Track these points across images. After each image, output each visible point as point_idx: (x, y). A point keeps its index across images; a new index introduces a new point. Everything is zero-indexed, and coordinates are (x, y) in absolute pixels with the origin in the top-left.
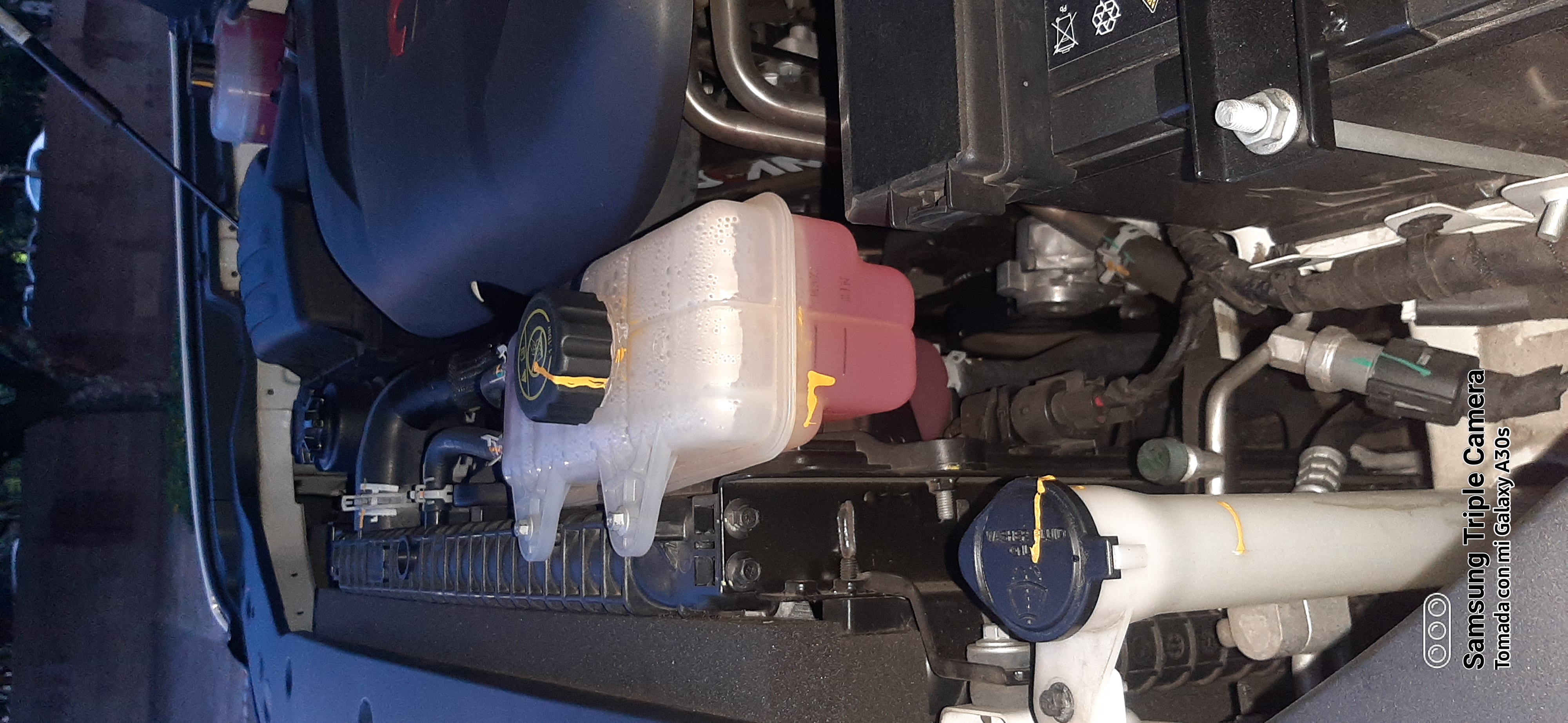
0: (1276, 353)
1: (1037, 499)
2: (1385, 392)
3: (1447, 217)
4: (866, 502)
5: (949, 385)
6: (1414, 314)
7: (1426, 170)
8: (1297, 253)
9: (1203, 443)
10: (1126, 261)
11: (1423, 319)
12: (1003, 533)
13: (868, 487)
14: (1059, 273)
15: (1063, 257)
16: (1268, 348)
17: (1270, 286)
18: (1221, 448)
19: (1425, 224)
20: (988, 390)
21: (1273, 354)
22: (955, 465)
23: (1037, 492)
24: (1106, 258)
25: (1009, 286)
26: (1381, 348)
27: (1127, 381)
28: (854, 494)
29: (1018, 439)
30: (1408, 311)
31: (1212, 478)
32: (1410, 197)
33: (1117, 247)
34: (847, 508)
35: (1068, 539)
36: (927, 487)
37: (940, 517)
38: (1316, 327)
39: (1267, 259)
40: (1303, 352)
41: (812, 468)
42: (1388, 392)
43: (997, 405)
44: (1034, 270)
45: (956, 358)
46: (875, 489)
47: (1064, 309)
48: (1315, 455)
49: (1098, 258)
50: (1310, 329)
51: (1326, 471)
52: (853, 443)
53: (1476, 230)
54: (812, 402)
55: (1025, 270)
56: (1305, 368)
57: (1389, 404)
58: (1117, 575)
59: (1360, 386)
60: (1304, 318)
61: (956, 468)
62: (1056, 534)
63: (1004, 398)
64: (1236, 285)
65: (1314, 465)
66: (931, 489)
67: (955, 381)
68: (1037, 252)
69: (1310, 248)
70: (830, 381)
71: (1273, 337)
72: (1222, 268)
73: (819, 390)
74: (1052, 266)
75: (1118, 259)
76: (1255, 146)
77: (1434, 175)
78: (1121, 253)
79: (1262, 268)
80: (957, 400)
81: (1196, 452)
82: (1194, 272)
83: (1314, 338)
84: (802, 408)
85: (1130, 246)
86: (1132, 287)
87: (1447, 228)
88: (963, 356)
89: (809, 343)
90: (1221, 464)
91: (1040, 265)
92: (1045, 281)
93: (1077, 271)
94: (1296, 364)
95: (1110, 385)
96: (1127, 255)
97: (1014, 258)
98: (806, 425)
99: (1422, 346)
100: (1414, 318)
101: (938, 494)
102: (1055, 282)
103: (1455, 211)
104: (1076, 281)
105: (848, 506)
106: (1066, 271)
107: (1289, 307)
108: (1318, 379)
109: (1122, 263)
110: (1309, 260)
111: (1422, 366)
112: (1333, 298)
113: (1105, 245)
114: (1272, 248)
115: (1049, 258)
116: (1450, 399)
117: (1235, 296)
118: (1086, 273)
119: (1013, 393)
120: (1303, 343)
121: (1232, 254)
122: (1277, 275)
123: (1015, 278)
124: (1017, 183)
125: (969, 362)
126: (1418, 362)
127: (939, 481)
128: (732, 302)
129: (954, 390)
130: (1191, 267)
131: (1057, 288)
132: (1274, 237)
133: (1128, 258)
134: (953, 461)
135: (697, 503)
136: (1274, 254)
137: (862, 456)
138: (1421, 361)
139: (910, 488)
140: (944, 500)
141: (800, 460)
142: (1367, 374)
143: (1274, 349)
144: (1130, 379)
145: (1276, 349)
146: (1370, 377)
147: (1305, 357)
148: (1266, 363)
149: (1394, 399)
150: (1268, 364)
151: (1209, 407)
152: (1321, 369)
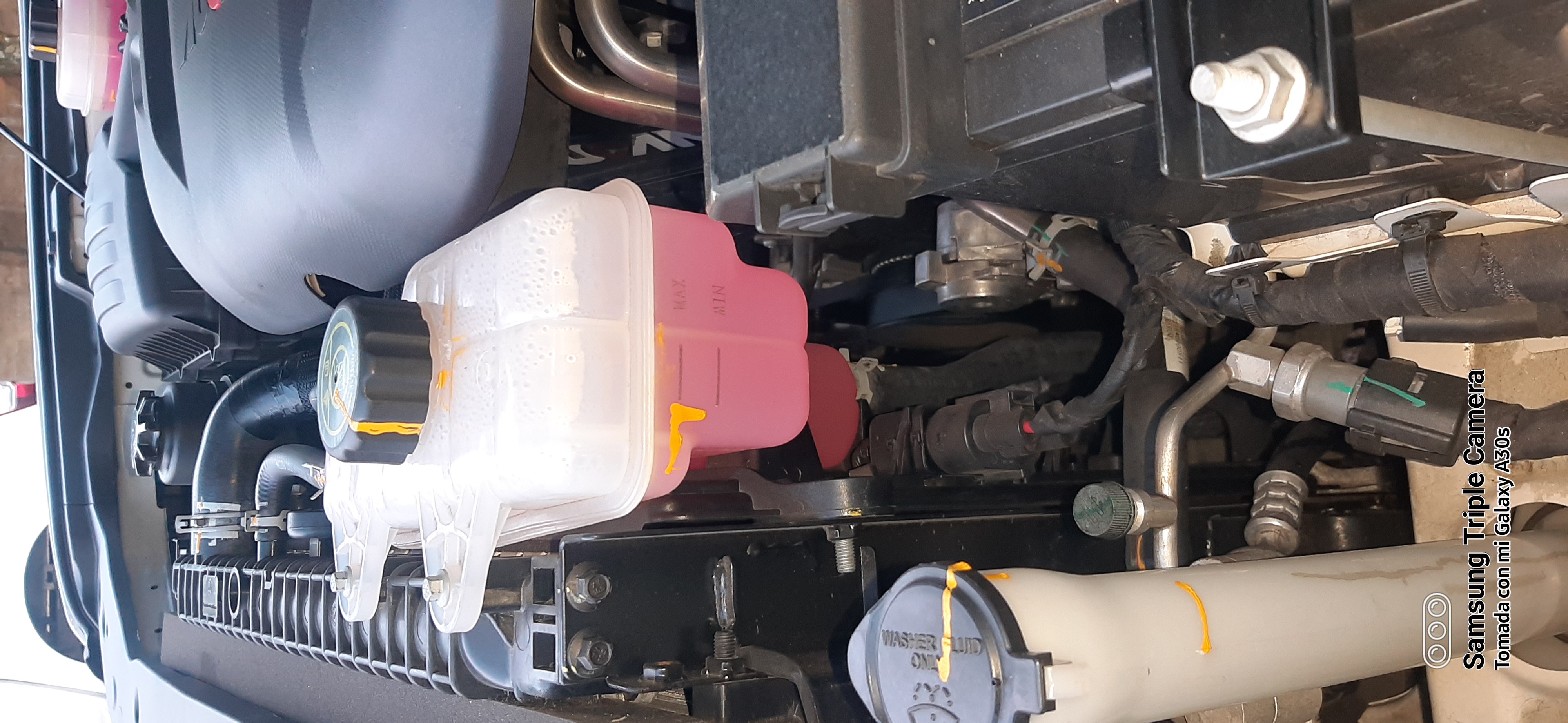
0: (1236, 373)
1: (947, 596)
2: (1369, 425)
3: (1451, 215)
4: (749, 556)
5: (858, 398)
6: (1401, 328)
7: (1429, 156)
8: (1264, 255)
9: (1150, 487)
10: (1059, 256)
11: (1408, 335)
13: (752, 539)
14: (983, 265)
15: (989, 248)
16: (1227, 368)
17: (1231, 294)
18: (1173, 491)
19: (1425, 222)
20: (900, 409)
21: (1234, 375)
22: (856, 510)
23: (946, 585)
24: (1036, 252)
25: (927, 279)
26: (1364, 370)
27: (1063, 405)
28: (734, 549)
29: (934, 468)
30: (1393, 327)
31: (1161, 528)
32: (1404, 190)
33: (1048, 239)
34: (725, 565)
36: (824, 535)
37: (840, 570)
38: (1284, 343)
39: (1230, 261)
40: (1269, 373)
41: (682, 518)
42: (1372, 425)
43: (910, 428)
44: (956, 262)
45: (868, 365)
46: (761, 542)
47: (989, 304)
48: (1272, 480)
49: (1027, 251)
50: (1276, 345)
51: (1286, 500)
52: (735, 483)
53: (1486, 231)
54: (677, 442)
55: (946, 262)
56: (1271, 392)
57: (1375, 439)
58: (1051, 707)
59: (1339, 418)
60: (1267, 333)
61: (857, 514)
63: (919, 420)
64: (1190, 293)
65: (1271, 493)
66: (828, 538)
67: (866, 391)
68: (960, 242)
69: (1280, 248)
70: (699, 415)
71: (1233, 353)
72: (1173, 271)
73: (685, 427)
74: (976, 258)
75: (1049, 254)
77: (1437, 163)
78: (1053, 247)
79: (1222, 272)
80: (867, 413)
81: (1144, 498)
82: (1139, 275)
83: (1282, 357)
84: (662, 451)
85: (1062, 237)
86: (1064, 282)
87: (1451, 228)
88: (874, 362)
89: (671, 369)
90: (1173, 511)
91: (963, 256)
92: (969, 274)
93: (1003, 263)
94: (1260, 387)
95: (1043, 408)
96: (1059, 247)
97: (932, 247)
98: (668, 472)
100: (1398, 333)
101: (837, 542)
102: (980, 275)
103: (1460, 207)
104: (1002, 274)
105: (726, 563)
106: (991, 263)
107: (1253, 321)
108: (1286, 406)
109: (1053, 257)
110: (1279, 263)
111: (1414, 395)
113: (1036, 236)
114: (1234, 248)
115: (972, 248)
117: (1189, 306)
118: (1012, 267)
119: (928, 415)
120: (1269, 362)
121: (1185, 254)
122: (1240, 282)
123: (935, 270)
124: (920, 174)
125: (882, 369)
126: (1410, 390)
127: (838, 528)
128: (570, 319)
129: (863, 400)
130: (1136, 269)
131: (981, 282)
132: (1235, 234)
133: (1061, 251)
134: (854, 505)
135: (541, 560)
136: (1236, 256)
137: (746, 499)
138: (1414, 388)
139: (804, 536)
140: (844, 550)
141: (669, 508)
142: (1347, 402)
143: (1234, 369)
144: (1065, 402)
145: (1236, 369)
146: (1351, 406)
147: (1272, 379)
148: (1225, 385)
149: (1379, 434)
150: (1227, 387)
151: (1159, 440)
152: (1291, 396)
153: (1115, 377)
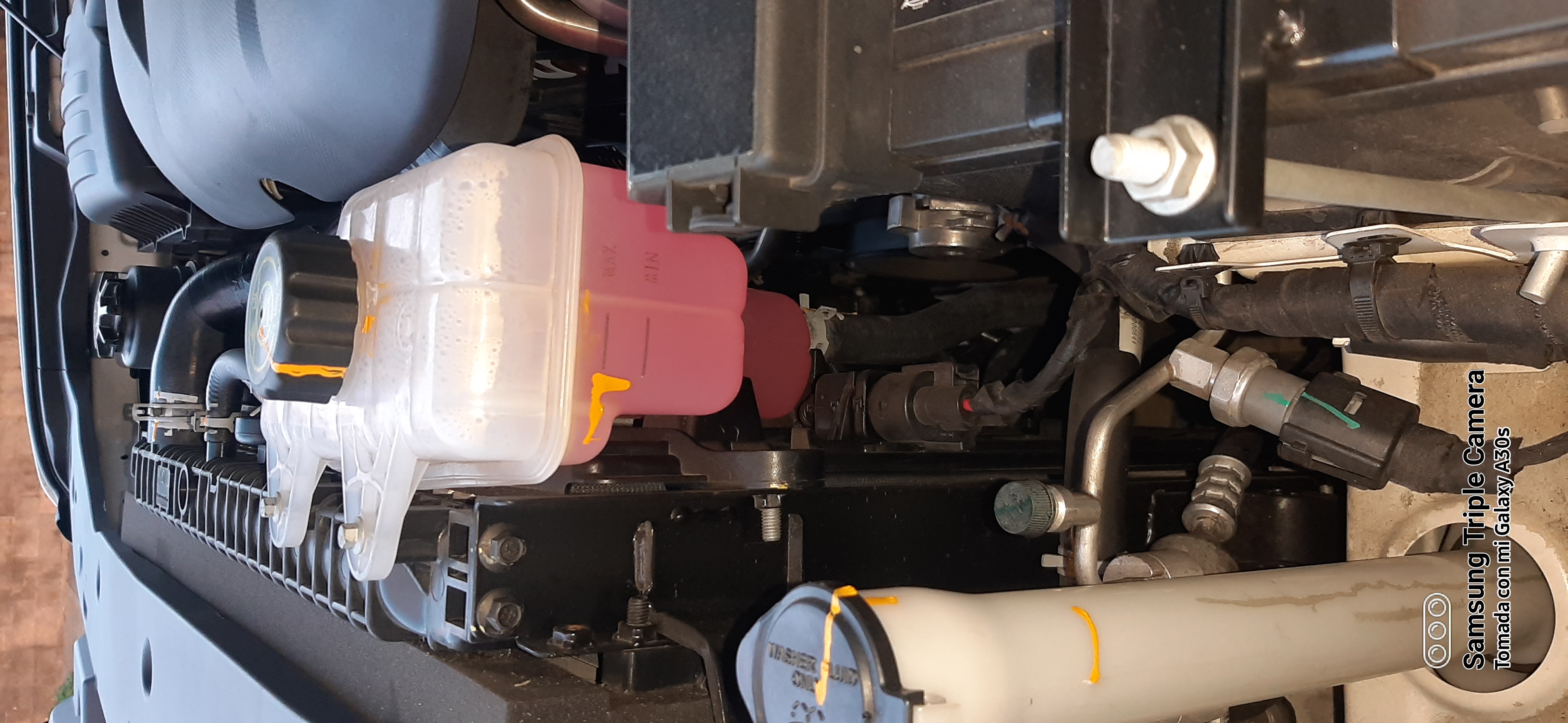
0: (1178, 372)
2: (1302, 441)
3: (1405, 240)
4: (672, 521)
5: (810, 347)
8: (1215, 257)
9: (1076, 485)
14: (957, 215)
16: (1169, 364)
17: (1179, 294)
18: (1100, 489)
19: (1371, 247)
21: (1175, 373)
22: (785, 483)
23: (830, 611)
25: (899, 225)
26: (1304, 385)
27: (1002, 386)
28: (657, 511)
29: (873, 436)
31: (1082, 528)
34: (647, 529)
36: (752, 501)
37: (766, 538)
38: (1229, 347)
39: (1180, 261)
40: (1210, 376)
42: (1305, 442)
43: (853, 394)
44: (930, 209)
45: (826, 314)
48: (1216, 465)
50: (1221, 348)
51: (1226, 487)
53: (1436, 259)
54: (597, 412)
55: (920, 207)
56: (1210, 394)
57: (1305, 458)
59: (1275, 430)
60: (1213, 334)
61: (786, 487)
64: (1139, 285)
66: (756, 507)
67: (821, 340)
70: (623, 384)
71: (1177, 351)
72: (1125, 263)
73: (608, 397)
74: (947, 208)
81: (1066, 496)
83: (1224, 360)
87: (1403, 255)
88: (834, 311)
89: (596, 338)
90: (1097, 509)
92: (939, 229)
94: (1200, 389)
95: (983, 387)
98: (587, 440)
99: (1354, 386)
100: (1346, 345)
101: (764, 511)
103: (1414, 232)
105: (647, 526)
107: (1198, 322)
108: (1224, 410)
110: (1229, 267)
111: (1350, 416)
116: (1380, 462)
117: (1137, 297)
119: (874, 379)
120: (1211, 364)
122: (1188, 283)
123: (908, 215)
125: (841, 317)
126: (1345, 408)
127: (765, 497)
129: (819, 350)
131: (954, 231)
134: (783, 478)
135: (454, 519)
136: (1188, 253)
137: (674, 462)
138: (1350, 409)
140: (770, 519)
142: (1283, 415)
143: (1176, 368)
144: (1006, 384)
145: (1178, 368)
146: (1286, 421)
147: (1212, 381)
148: (1167, 382)
149: (1311, 452)
150: (1169, 384)
151: (1090, 438)
152: (1229, 402)
153: (1055, 367)
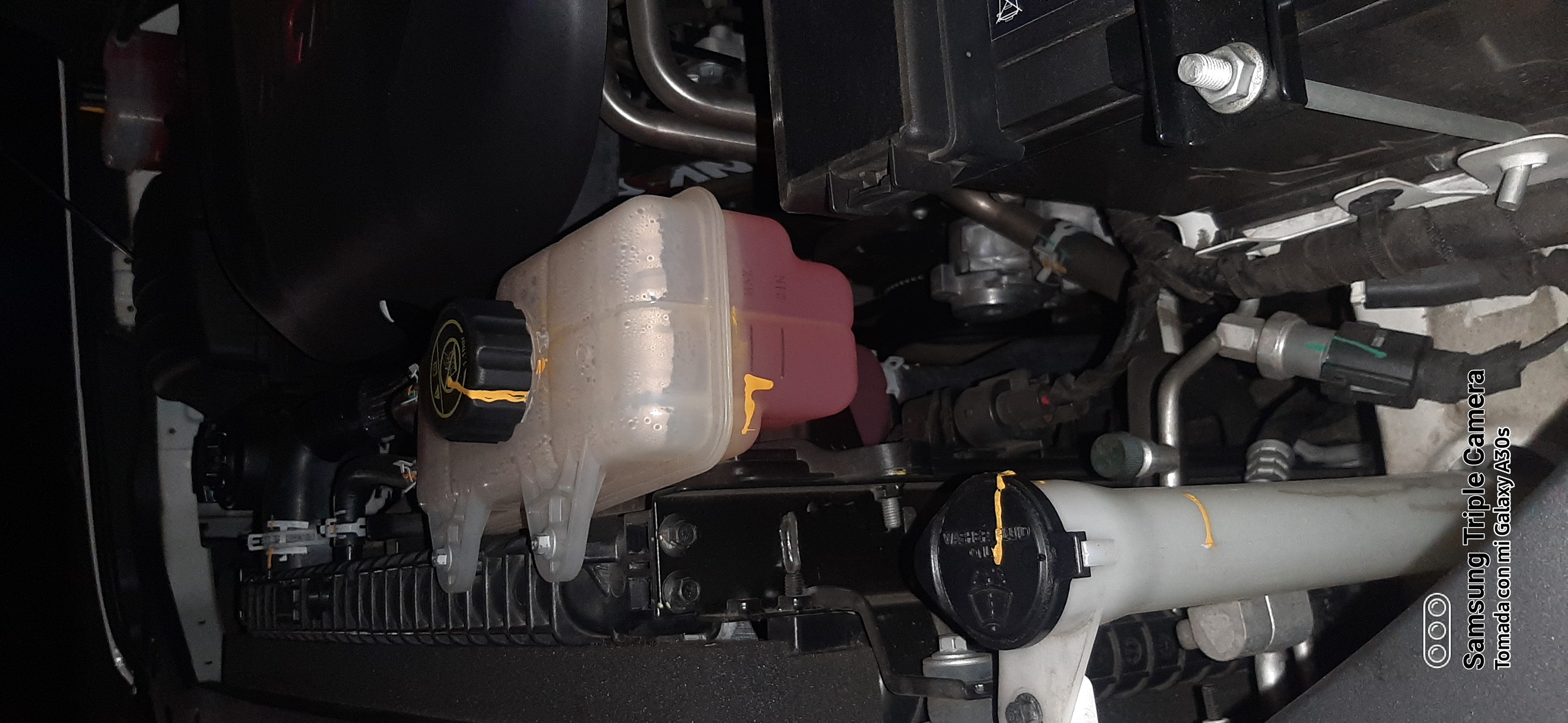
0: (1225, 341)
1: (998, 496)
2: (1340, 376)
3: (1399, 192)
5: (888, 392)
6: (1364, 296)
8: (1244, 236)
9: (1156, 437)
10: (1063, 259)
11: (1372, 303)
12: (961, 535)
13: (811, 498)
14: (992, 275)
15: (998, 258)
16: (1216, 337)
17: (1217, 273)
18: (1175, 442)
19: (1376, 200)
20: (930, 393)
21: (1223, 344)
22: (901, 470)
23: (997, 488)
24: (1042, 256)
25: (943, 289)
26: (1334, 332)
27: (1073, 378)
28: (796, 505)
29: (963, 442)
30: (1358, 292)
31: (1167, 473)
32: (1358, 174)
33: (1052, 244)
35: (1032, 535)
36: (872, 495)
37: (886, 525)
38: (1265, 313)
39: (1214, 244)
40: (1254, 339)
41: (752, 478)
42: (1342, 376)
43: (939, 408)
44: (969, 272)
45: (894, 364)
46: (818, 499)
47: (999, 312)
48: (1263, 449)
49: (1034, 256)
50: (1259, 315)
51: (1274, 465)
52: (794, 451)
53: (1427, 205)
54: (750, 407)
55: (959, 273)
56: (1256, 354)
57: (1346, 388)
58: (1087, 572)
59: (1314, 373)
60: (1251, 304)
61: (902, 473)
62: (1019, 532)
63: (946, 403)
64: (1182, 274)
65: (1263, 459)
66: (876, 496)
67: (894, 387)
68: (971, 253)
69: (1255, 232)
70: (767, 385)
71: (1222, 325)
72: (1167, 257)
73: (756, 395)
74: (985, 268)
75: (1055, 257)
76: (1219, 104)
77: (1389, 147)
78: (1057, 250)
79: (1209, 253)
80: (896, 406)
81: (1151, 446)
82: (1137, 262)
83: (1264, 325)
84: (740, 413)
85: (1066, 242)
86: (1069, 285)
87: (1398, 204)
88: (900, 361)
89: (744, 345)
90: (1176, 458)
91: (974, 267)
92: (979, 284)
93: (1011, 272)
94: (1247, 352)
95: (1056, 383)
96: (1063, 251)
97: (947, 261)
98: (744, 432)
99: (1374, 329)
100: (1363, 301)
101: (884, 501)
102: (990, 284)
103: (1404, 185)
104: (1011, 282)
105: (790, 518)
106: (1001, 273)
107: (1237, 293)
108: (1270, 367)
109: (1059, 259)
110: (1256, 243)
111: (1377, 349)
112: (1283, 282)
113: (1041, 242)
114: (1217, 233)
115: (984, 260)
116: (1407, 381)
117: (1182, 286)
118: (1020, 274)
119: (956, 395)
120: (1253, 330)
121: (1176, 242)
122: (1225, 261)
123: (949, 282)
124: (962, 161)
125: (907, 367)
126: (1372, 345)
127: (884, 488)
128: (661, 303)
129: (892, 396)
130: (1135, 257)
131: (991, 290)
132: (1218, 221)
133: (1065, 255)
134: (898, 466)
135: (629, 521)
136: (1219, 239)
137: (804, 465)
138: (1376, 344)
139: (855, 496)
140: (891, 507)
141: (738, 471)
142: (1320, 359)
143: (1223, 338)
144: (1077, 375)
146: (1324, 362)
147: (1256, 344)
148: (1215, 352)
149: (1350, 384)
150: (1217, 354)
151: (1161, 402)
152: (1273, 357)
153: (1120, 350)
